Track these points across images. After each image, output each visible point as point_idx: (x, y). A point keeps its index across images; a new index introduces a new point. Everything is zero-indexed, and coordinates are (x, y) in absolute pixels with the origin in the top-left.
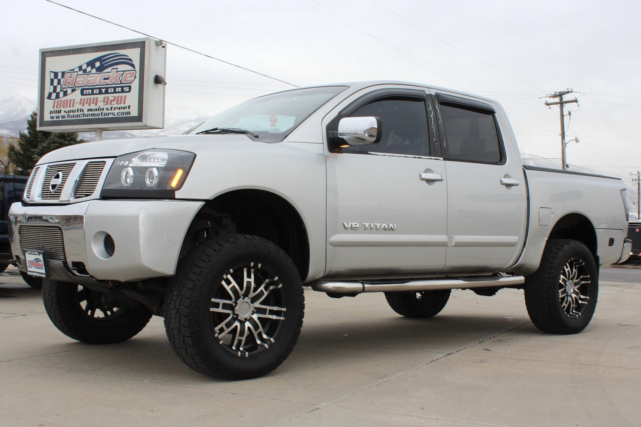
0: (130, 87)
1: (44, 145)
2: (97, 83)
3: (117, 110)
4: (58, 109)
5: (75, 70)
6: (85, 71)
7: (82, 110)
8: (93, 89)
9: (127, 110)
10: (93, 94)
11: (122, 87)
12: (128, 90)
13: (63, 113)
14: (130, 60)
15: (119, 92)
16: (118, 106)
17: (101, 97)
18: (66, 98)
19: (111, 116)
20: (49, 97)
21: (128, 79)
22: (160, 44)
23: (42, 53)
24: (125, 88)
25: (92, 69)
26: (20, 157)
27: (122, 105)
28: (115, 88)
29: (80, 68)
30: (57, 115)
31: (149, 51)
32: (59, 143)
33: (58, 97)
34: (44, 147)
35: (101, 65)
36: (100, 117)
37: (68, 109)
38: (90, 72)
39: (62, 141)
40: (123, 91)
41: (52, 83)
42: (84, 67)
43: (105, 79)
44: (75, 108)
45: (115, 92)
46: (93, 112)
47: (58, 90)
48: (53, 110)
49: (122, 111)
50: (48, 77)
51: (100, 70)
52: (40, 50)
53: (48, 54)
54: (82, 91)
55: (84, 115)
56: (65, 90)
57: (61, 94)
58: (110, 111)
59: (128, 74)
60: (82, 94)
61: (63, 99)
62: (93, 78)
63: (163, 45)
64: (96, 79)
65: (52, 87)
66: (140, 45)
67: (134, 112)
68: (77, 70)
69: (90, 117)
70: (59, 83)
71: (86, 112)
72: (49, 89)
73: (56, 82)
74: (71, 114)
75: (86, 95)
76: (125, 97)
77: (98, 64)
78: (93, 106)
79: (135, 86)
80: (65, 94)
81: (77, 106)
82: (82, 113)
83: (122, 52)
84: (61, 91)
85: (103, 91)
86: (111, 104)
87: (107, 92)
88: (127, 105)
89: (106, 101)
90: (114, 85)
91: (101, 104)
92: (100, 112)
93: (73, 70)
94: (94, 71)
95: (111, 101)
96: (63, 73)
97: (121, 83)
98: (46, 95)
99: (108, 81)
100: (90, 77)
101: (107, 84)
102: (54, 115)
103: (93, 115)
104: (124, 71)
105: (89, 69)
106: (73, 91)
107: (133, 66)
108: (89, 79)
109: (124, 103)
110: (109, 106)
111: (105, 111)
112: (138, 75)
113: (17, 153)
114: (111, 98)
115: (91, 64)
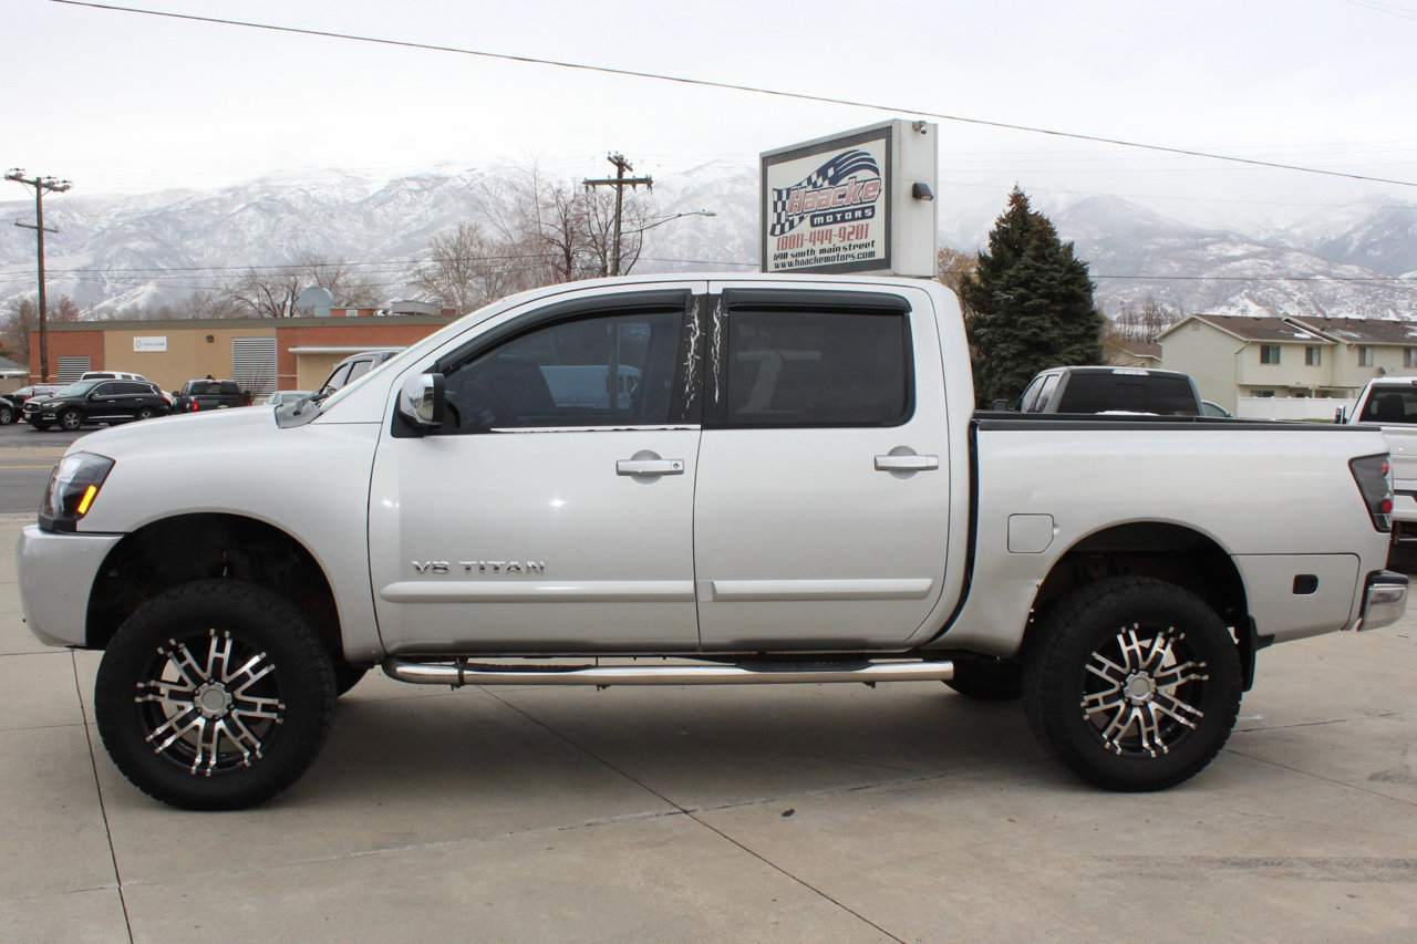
0: (873, 208)
1: (1011, 272)
2: (831, 205)
3: (857, 251)
4: (783, 252)
5: (803, 185)
6: (815, 185)
7: (813, 252)
8: (825, 215)
9: (870, 249)
10: (825, 223)
11: (863, 209)
12: (870, 214)
13: (789, 259)
14: (872, 161)
15: (858, 219)
16: (859, 242)
17: (836, 228)
18: (794, 232)
19: (849, 260)
20: (773, 233)
21: (870, 194)
22: (918, 127)
23: (764, 159)
24: (866, 212)
25: (824, 180)
26: (979, 294)
27: (864, 241)
28: (853, 211)
29: (809, 179)
30: (783, 261)
31: (899, 142)
32: (1034, 267)
33: (782, 232)
34: (1011, 276)
35: (836, 172)
36: (836, 262)
37: (795, 251)
38: (822, 185)
39: (1039, 264)
40: (864, 217)
41: (775, 210)
42: (814, 178)
43: (841, 197)
44: (804, 249)
45: (853, 219)
46: (827, 255)
47: (783, 221)
48: (777, 253)
49: (864, 250)
50: (772, 197)
51: (834, 181)
52: (761, 154)
53: (770, 161)
54: (812, 218)
55: (816, 260)
56: (791, 219)
57: (787, 225)
58: (848, 252)
59: (869, 185)
60: (813, 225)
61: (788, 234)
62: (825, 197)
63: (923, 129)
64: (828, 197)
65: (776, 215)
66: (884, 132)
67: (880, 254)
68: (805, 184)
69: (824, 264)
70: (784, 209)
71: (818, 255)
72: (772, 218)
73: (780, 204)
74: (800, 259)
75: (818, 225)
76: (867, 225)
77: (831, 172)
78: (826, 245)
79: (880, 206)
80: (792, 226)
81: (807, 246)
82: (813, 257)
83: (861, 148)
84: (787, 220)
85: (839, 216)
86: (849, 239)
87: (843, 220)
88: (869, 240)
89: (843, 235)
90: (852, 207)
91: (836, 241)
92: (835, 254)
93: (800, 184)
94: (826, 184)
95: (850, 233)
96: (788, 190)
97: (862, 203)
98: (769, 231)
99: (844, 200)
100: (822, 195)
101: (844, 206)
102: (779, 261)
103: (827, 259)
104: (865, 181)
105: (820, 181)
106: (801, 219)
107: (876, 171)
108: (820, 198)
109: (866, 237)
110: (846, 243)
111: (842, 253)
112: (883, 187)
113: (974, 289)
114: (849, 230)
115: (822, 172)
